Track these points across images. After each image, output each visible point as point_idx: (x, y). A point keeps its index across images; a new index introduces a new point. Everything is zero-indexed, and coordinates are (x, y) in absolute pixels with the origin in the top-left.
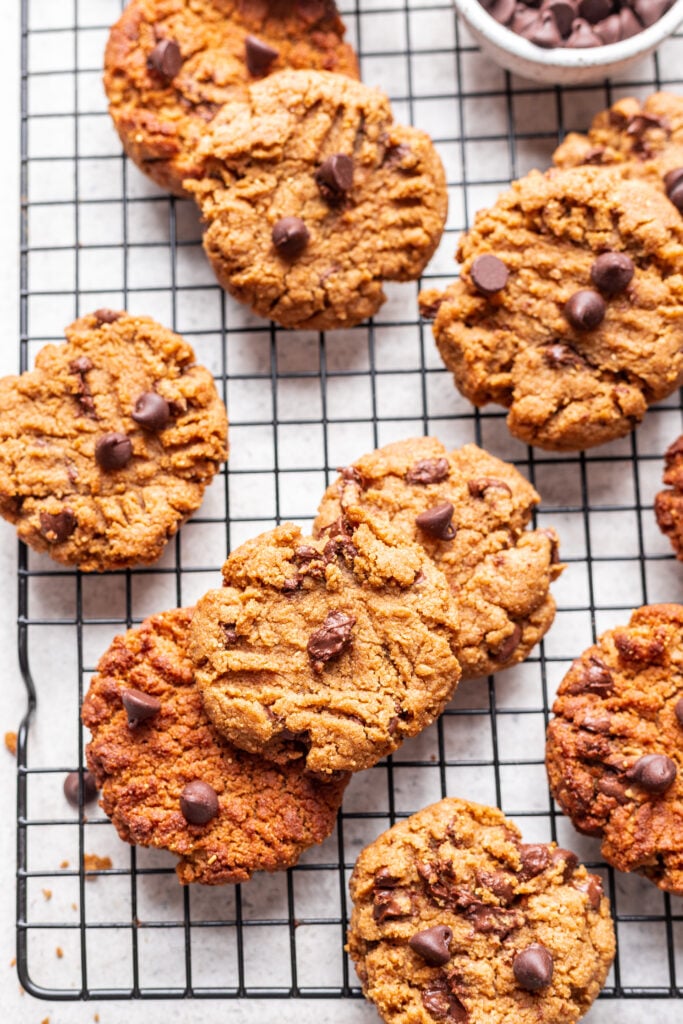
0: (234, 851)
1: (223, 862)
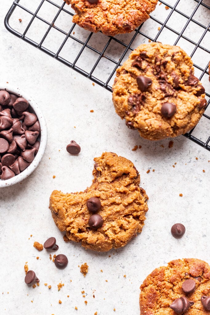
0: (96, 18)
1: (90, 19)
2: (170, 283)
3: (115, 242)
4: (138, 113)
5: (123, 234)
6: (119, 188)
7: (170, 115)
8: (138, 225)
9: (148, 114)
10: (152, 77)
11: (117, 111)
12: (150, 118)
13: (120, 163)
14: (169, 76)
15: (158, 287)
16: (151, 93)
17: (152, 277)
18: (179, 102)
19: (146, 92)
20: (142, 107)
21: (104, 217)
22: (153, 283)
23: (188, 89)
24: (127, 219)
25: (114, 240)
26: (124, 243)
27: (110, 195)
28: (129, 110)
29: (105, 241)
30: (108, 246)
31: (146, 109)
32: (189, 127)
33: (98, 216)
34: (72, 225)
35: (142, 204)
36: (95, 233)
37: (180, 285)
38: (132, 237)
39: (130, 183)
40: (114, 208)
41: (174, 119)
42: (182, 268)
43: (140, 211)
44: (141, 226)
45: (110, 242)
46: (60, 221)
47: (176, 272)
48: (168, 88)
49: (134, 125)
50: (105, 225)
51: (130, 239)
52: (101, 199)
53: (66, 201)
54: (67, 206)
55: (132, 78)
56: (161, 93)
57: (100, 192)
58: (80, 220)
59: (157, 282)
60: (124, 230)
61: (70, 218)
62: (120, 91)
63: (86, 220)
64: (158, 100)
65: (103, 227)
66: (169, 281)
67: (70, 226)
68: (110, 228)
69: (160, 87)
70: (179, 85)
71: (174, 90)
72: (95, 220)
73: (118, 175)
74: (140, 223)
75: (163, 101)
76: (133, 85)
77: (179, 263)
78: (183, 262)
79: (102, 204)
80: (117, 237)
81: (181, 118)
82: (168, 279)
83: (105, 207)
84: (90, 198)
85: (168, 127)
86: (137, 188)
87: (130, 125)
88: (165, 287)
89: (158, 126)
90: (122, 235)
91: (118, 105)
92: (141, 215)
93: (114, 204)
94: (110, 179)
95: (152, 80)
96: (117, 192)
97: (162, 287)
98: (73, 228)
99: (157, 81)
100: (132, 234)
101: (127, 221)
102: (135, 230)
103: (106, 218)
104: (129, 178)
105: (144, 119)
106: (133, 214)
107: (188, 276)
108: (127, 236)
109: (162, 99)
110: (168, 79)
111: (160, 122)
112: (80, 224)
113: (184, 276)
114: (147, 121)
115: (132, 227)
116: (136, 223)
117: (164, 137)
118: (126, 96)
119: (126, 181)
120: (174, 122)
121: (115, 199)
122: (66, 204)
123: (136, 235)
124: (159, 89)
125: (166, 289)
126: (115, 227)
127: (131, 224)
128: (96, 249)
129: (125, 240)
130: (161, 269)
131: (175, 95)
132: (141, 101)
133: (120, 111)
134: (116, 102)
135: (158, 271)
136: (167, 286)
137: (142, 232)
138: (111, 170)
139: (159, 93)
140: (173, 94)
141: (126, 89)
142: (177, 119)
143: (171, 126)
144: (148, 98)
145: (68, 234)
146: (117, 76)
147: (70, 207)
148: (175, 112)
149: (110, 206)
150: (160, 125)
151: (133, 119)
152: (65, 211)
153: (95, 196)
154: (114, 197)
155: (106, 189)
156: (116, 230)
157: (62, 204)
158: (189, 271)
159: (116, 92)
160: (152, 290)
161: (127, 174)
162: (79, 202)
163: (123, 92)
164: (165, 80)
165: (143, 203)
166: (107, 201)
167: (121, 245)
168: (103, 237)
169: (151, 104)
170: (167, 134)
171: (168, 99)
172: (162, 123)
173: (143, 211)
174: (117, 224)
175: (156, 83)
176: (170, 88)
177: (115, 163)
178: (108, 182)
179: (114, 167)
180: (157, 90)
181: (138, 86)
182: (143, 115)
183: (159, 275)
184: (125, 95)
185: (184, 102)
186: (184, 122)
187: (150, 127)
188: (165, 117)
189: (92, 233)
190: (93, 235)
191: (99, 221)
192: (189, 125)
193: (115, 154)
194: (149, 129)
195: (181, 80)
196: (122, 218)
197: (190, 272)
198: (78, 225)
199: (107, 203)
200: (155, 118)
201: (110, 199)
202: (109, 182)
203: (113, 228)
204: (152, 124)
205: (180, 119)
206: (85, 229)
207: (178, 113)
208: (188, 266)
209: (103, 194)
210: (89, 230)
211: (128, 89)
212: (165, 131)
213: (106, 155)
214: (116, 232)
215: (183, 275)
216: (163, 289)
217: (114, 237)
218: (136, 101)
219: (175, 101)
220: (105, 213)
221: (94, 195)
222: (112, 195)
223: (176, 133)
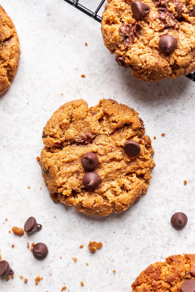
2: (166, 283)
3: (116, 206)
4: (131, 46)
5: (125, 195)
6: (120, 141)
7: (169, 49)
8: (142, 185)
9: (143, 48)
10: (151, 3)
11: (106, 43)
12: (145, 53)
13: (121, 112)
14: (170, 4)
15: (152, 286)
16: (148, 23)
17: (146, 275)
18: (181, 36)
19: (141, 21)
20: (136, 39)
21: (102, 176)
22: (147, 282)
23: (193, 21)
24: (130, 178)
25: (114, 203)
26: (126, 207)
27: (110, 150)
28: (119, 42)
29: (104, 203)
30: (107, 210)
31: (141, 42)
32: (192, 67)
33: (94, 174)
34: (64, 186)
35: (148, 160)
36: (92, 195)
37: (178, 285)
38: (135, 199)
39: (133, 135)
40: (114, 165)
41: (173, 55)
42: (182, 265)
43: (145, 169)
44: (146, 186)
45: (110, 205)
46: (51, 181)
47: (174, 270)
48: (169, 18)
49: (126, 61)
50: (104, 185)
51: (133, 202)
52: (99, 155)
53: (59, 157)
54: (60, 164)
55: (126, 4)
56: (160, 24)
57: (97, 146)
58: (74, 179)
59: (151, 281)
60: (126, 191)
61: (63, 178)
62: (111, 18)
63: (80, 179)
64: (155, 31)
65: (101, 187)
66: (166, 280)
67: (63, 187)
68: (109, 188)
69: (160, 16)
70: (183, 14)
71: (176, 20)
72: (91, 178)
73: (118, 126)
74: (144, 182)
75: (161, 34)
76: (127, 13)
77: (179, 259)
78: (184, 258)
79: (99, 161)
80: (118, 199)
81: (183, 55)
82: (165, 277)
83: (103, 164)
84: (85, 154)
85: (166, 65)
86: (141, 141)
87: (120, 61)
88: (161, 288)
89: (154, 63)
90: (124, 197)
91: (107, 36)
92: (146, 173)
93: (114, 160)
94: (108, 131)
95: (150, 7)
96: (117, 146)
97: (157, 287)
98: (66, 189)
99: (156, 9)
100: (135, 195)
101: (129, 180)
102: (139, 191)
103: (105, 177)
104: (132, 129)
105: (137, 54)
106: (136, 172)
107: (189, 276)
108: (130, 198)
109: (161, 31)
110: (169, 6)
111: (157, 59)
112: (74, 185)
113: (185, 276)
114: (141, 56)
115: (136, 188)
116: (141, 183)
117: (161, 77)
118: (118, 25)
119: (128, 133)
120: (174, 59)
121: (115, 155)
122: (58, 161)
123: (140, 197)
124: (158, 18)
125: (162, 290)
126: (115, 187)
127: (134, 184)
128: (93, 213)
129: (127, 203)
130: (157, 265)
131: (177, 26)
132: (135, 31)
133: (110, 43)
134: (105, 32)
135: (153, 268)
136: (163, 286)
137: (148, 194)
138: (110, 120)
139: (157, 24)
140: (175, 25)
141: (119, 16)
142: (178, 56)
143: (170, 64)
144: (144, 28)
145: (60, 197)
146: (109, 3)
147: (63, 164)
148: (175, 47)
149: (109, 162)
150: (157, 62)
151: (124, 54)
152: (57, 169)
153: (91, 151)
154: (114, 152)
155: (104, 143)
156: (117, 191)
157: (54, 161)
158: (190, 270)
159: (105, 19)
160: (146, 290)
161: (129, 125)
162: (74, 159)
163: (114, 20)
164: (165, 7)
165: (148, 158)
166: (106, 157)
167: (123, 208)
168: (101, 200)
169: (147, 36)
170: (165, 73)
171: (168, 31)
172: (159, 60)
173: (148, 169)
174: (118, 184)
175: (155, 11)
176: (172, 18)
177: (115, 112)
178: (106, 134)
179: (114, 116)
180: (155, 20)
181: (132, 14)
182: (137, 49)
183: (154, 273)
184: (116, 24)
185: (187, 35)
186: (186, 60)
187: (145, 64)
188: (163, 53)
189: (88, 195)
190: (89, 197)
191: (95, 180)
192: (192, 65)
193: (115, 101)
194: (143, 67)
195: (185, 9)
196: (124, 177)
197: (192, 271)
198: (72, 185)
199: (106, 159)
200: (151, 53)
201: (110, 154)
202: (108, 135)
203: (113, 189)
204: (146, 60)
205: (181, 56)
206: (80, 190)
207: (179, 49)
208: (190, 263)
209: (101, 148)
210: (84, 191)
211: (120, 18)
212: (162, 69)
213: (104, 102)
214: (116, 193)
215: (183, 274)
216: (159, 289)
217: (114, 199)
218: (129, 32)
219: (177, 34)
220: (103, 170)
221: (90, 149)
222: (111, 149)
223: (175, 74)
